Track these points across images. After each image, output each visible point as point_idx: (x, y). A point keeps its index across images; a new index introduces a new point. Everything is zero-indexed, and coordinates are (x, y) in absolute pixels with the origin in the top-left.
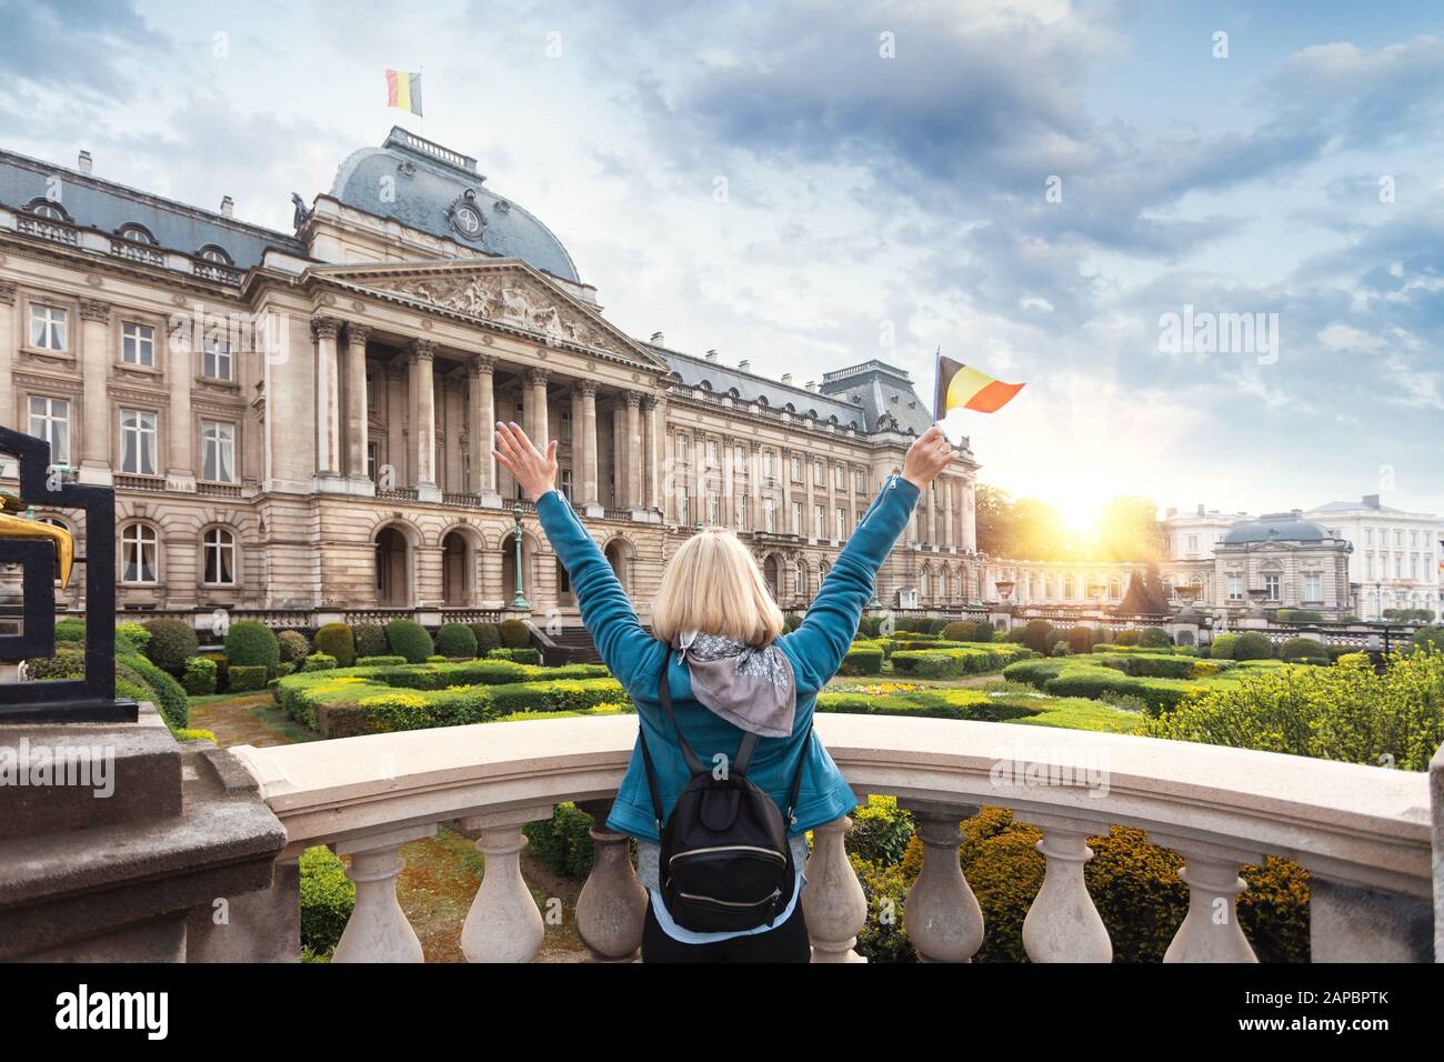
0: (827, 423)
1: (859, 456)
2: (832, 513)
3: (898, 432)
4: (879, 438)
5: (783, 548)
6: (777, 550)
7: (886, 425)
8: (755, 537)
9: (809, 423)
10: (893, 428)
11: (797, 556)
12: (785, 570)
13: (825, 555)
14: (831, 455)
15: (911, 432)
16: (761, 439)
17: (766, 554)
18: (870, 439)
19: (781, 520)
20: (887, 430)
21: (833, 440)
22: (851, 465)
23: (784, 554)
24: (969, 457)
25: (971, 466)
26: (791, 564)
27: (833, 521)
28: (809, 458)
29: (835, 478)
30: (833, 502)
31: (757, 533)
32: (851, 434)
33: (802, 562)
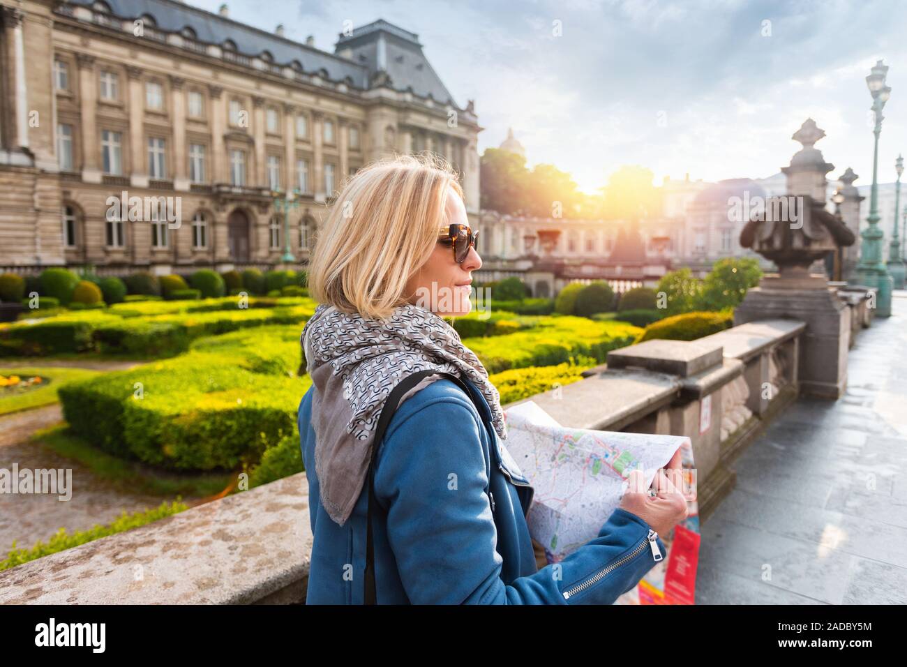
0: (314, 74)
1: (351, 112)
2: (318, 168)
3: (393, 89)
4: (373, 94)
5: (253, 202)
6: (245, 204)
7: (381, 80)
8: (215, 190)
9: (289, 74)
10: (388, 84)
11: (272, 210)
12: (257, 226)
13: (307, 210)
14: (317, 108)
15: (410, 90)
16: (222, 85)
17: (231, 208)
18: (365, 95)
19: (252, 173)
20: (380, 86)
21: (318, 93)
22: (342, 121)
23: (255, 209)
24: (472, 119)
25: (474, 128)
26: (263, 219)
27: (319, 176)
28: (287, 109)
29: (323, 133)
30: (319, 157)
31: (219, 186)
32: (343, 88)
33: (279, 218)
